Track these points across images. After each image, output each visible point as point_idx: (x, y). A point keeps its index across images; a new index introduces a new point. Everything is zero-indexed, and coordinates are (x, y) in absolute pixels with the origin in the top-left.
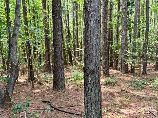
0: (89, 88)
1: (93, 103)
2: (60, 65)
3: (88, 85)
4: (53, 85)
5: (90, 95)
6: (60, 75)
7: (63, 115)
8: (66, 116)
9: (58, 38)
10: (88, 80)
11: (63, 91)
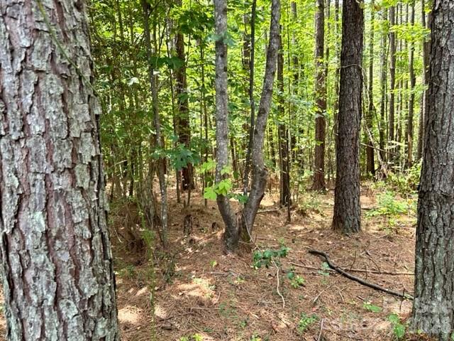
0: (430, 236)
1: (440, 274)
2: (352, 177)
3: (427, 229)
4: (334, 221)
5: (432, 254)
6: (349, 200)
7: (357, 288)
8: (363, 291)
9: (351, 117)
10: (430, 218)
11: (356, 235)
